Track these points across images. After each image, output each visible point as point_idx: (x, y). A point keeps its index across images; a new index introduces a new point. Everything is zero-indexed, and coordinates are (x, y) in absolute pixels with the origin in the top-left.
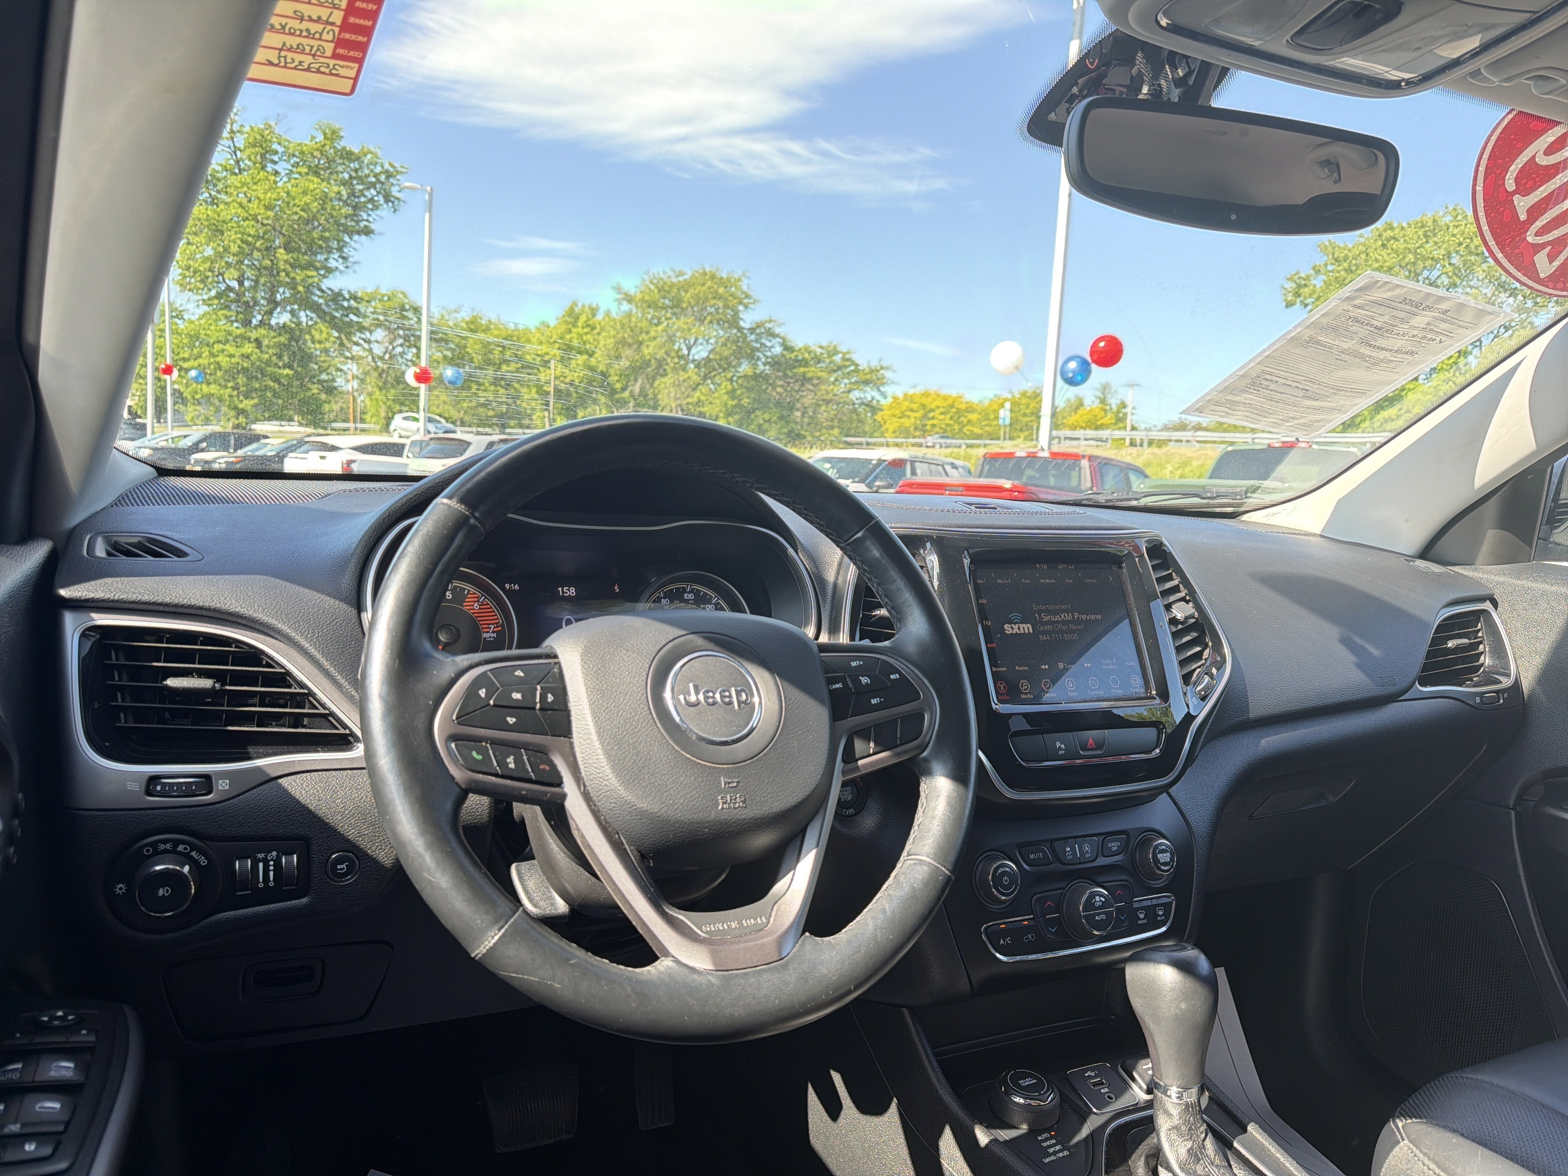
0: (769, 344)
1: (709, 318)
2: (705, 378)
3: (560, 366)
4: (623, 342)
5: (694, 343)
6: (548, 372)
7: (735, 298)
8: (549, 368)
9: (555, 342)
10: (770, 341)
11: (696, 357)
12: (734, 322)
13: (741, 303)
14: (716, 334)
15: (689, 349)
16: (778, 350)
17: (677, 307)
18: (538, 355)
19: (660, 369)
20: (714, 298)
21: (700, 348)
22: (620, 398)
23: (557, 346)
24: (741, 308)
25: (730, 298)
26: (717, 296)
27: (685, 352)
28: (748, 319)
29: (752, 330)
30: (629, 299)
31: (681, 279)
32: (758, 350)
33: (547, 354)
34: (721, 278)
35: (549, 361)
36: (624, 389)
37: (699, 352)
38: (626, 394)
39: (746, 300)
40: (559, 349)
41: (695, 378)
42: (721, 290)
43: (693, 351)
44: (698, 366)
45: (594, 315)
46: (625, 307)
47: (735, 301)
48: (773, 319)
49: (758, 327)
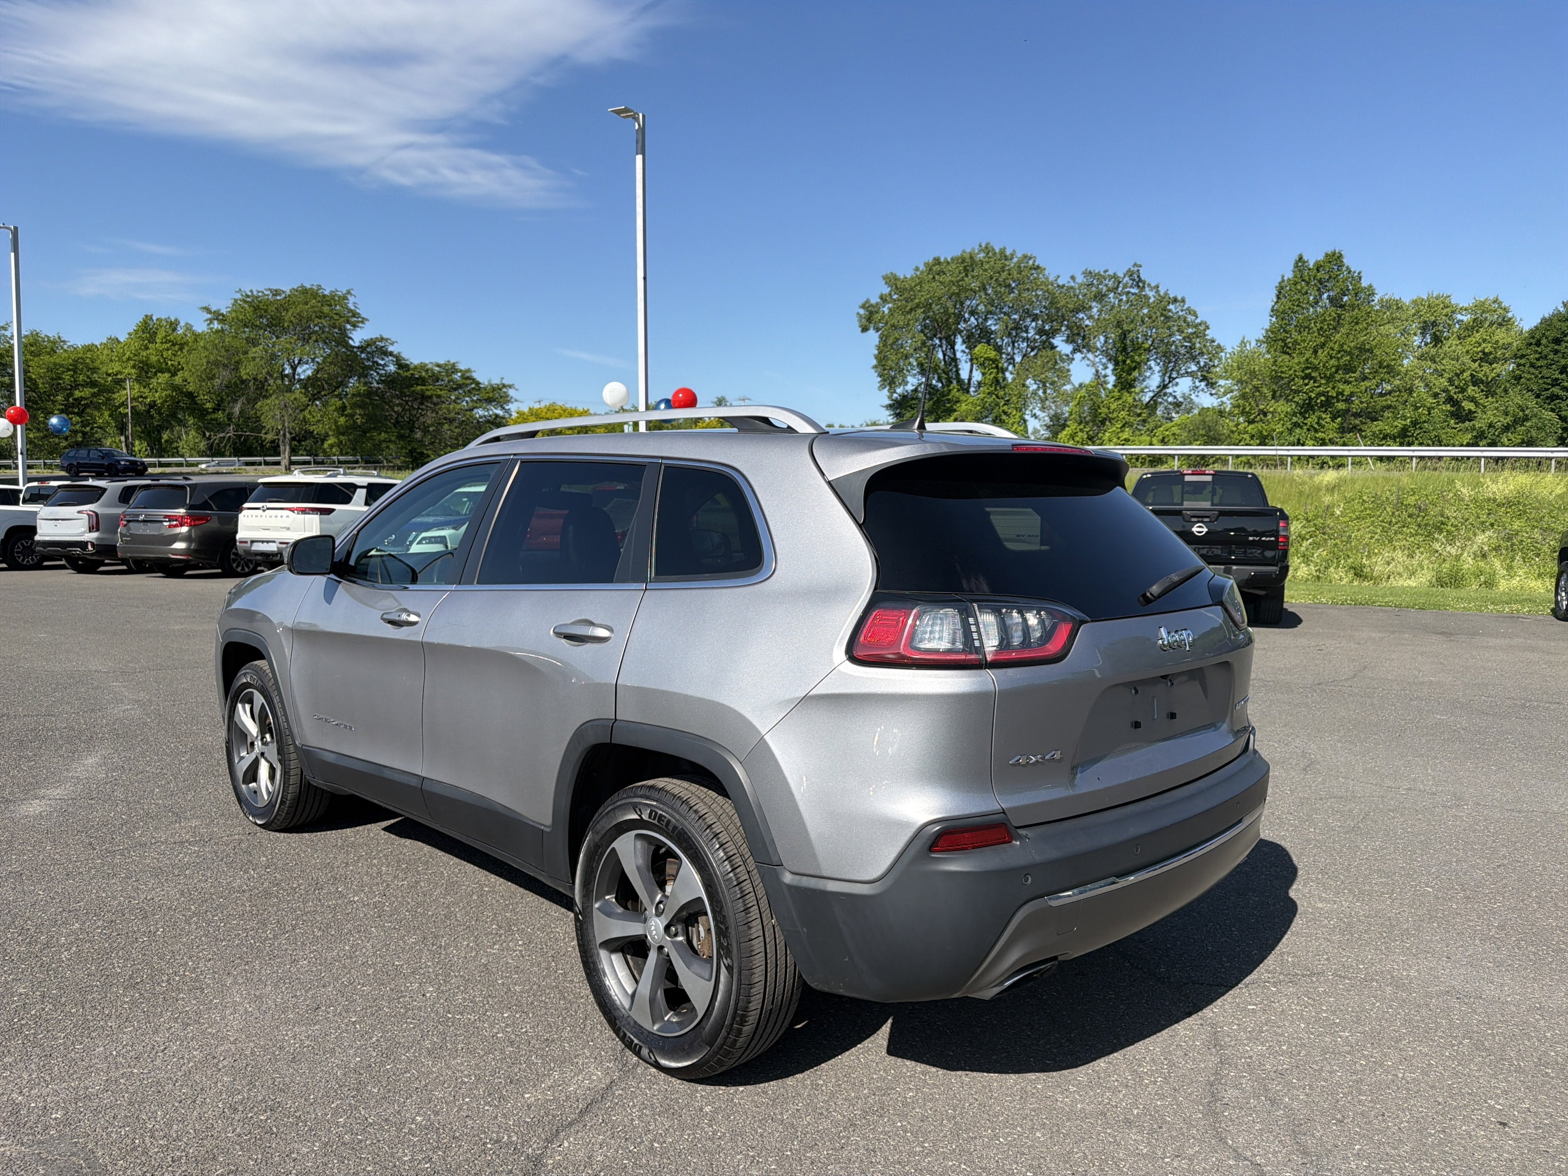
0: (382, 362)
1: (314, 338)
2: (314, 398)
3: (137, 386)
4: (216, 363)
5: (299, 363)
6: (124, 392)
7: (341, 317)
8: (125, 389)
9: (129, 359)
10: (383, 359)
11: (302, 377)
12: (343, 339)
13: (348, 322)
14: (322, 352)
15: (294, 368)
16: (392, 368)
17: (276, 325)
18: (109, 375)
19: (261, 390)
20: (320, 317)
21: (305, 367)
22: (212, 419)
23: (132, 363)
24: (348, 327)
25: (336, 317)
26: (321, 315)
27: (288, 371)
28: (357, 337)
29: (362, 349)
30: (218, 316)
31: (278, 298)
32: (370, 368)
33: (121, 373)
34: (324, 296)
35: (124, 380)
36: (216, 410)
37: (304, 371)
38: (220, 415)
39: (355, 319)
40: (134, 367)
41: (304, 399)
42: (326, 309)
43: (299, 370)
44: (305, 387)
45: (174, 330)
46: (216, 325)
47: (342, 320)
48: (384, 336)
49: (368, 345)
